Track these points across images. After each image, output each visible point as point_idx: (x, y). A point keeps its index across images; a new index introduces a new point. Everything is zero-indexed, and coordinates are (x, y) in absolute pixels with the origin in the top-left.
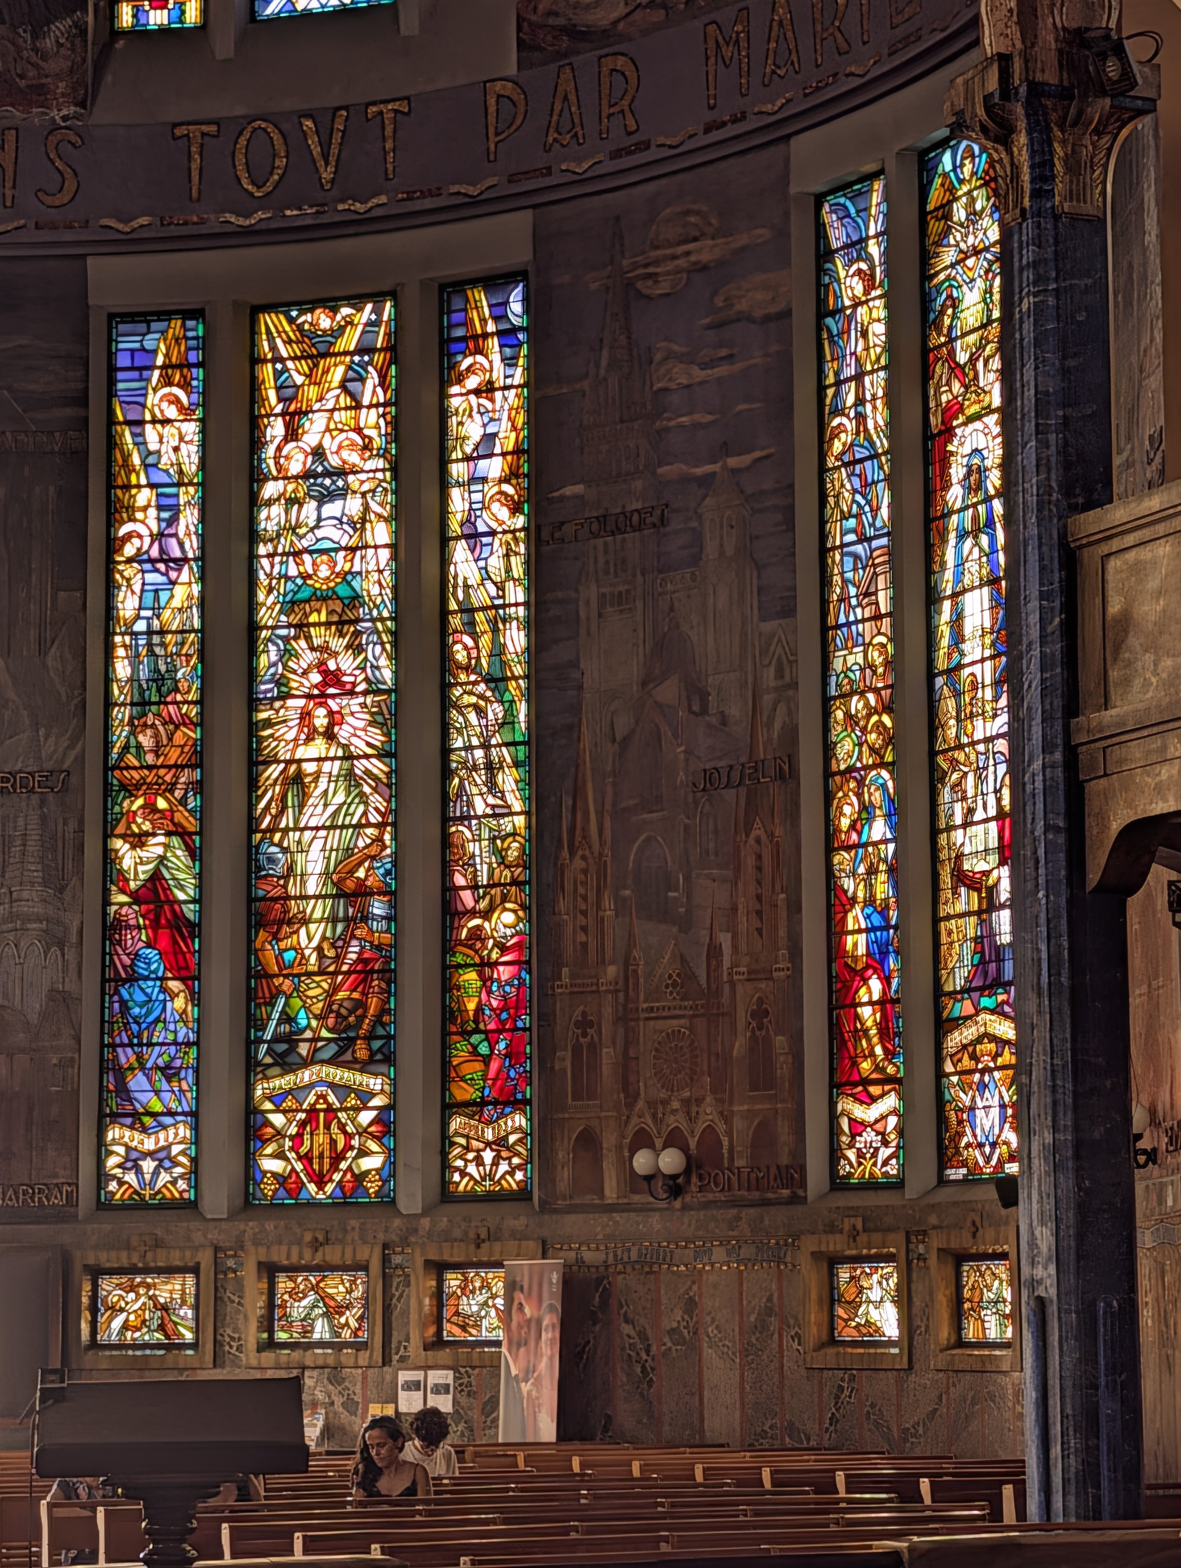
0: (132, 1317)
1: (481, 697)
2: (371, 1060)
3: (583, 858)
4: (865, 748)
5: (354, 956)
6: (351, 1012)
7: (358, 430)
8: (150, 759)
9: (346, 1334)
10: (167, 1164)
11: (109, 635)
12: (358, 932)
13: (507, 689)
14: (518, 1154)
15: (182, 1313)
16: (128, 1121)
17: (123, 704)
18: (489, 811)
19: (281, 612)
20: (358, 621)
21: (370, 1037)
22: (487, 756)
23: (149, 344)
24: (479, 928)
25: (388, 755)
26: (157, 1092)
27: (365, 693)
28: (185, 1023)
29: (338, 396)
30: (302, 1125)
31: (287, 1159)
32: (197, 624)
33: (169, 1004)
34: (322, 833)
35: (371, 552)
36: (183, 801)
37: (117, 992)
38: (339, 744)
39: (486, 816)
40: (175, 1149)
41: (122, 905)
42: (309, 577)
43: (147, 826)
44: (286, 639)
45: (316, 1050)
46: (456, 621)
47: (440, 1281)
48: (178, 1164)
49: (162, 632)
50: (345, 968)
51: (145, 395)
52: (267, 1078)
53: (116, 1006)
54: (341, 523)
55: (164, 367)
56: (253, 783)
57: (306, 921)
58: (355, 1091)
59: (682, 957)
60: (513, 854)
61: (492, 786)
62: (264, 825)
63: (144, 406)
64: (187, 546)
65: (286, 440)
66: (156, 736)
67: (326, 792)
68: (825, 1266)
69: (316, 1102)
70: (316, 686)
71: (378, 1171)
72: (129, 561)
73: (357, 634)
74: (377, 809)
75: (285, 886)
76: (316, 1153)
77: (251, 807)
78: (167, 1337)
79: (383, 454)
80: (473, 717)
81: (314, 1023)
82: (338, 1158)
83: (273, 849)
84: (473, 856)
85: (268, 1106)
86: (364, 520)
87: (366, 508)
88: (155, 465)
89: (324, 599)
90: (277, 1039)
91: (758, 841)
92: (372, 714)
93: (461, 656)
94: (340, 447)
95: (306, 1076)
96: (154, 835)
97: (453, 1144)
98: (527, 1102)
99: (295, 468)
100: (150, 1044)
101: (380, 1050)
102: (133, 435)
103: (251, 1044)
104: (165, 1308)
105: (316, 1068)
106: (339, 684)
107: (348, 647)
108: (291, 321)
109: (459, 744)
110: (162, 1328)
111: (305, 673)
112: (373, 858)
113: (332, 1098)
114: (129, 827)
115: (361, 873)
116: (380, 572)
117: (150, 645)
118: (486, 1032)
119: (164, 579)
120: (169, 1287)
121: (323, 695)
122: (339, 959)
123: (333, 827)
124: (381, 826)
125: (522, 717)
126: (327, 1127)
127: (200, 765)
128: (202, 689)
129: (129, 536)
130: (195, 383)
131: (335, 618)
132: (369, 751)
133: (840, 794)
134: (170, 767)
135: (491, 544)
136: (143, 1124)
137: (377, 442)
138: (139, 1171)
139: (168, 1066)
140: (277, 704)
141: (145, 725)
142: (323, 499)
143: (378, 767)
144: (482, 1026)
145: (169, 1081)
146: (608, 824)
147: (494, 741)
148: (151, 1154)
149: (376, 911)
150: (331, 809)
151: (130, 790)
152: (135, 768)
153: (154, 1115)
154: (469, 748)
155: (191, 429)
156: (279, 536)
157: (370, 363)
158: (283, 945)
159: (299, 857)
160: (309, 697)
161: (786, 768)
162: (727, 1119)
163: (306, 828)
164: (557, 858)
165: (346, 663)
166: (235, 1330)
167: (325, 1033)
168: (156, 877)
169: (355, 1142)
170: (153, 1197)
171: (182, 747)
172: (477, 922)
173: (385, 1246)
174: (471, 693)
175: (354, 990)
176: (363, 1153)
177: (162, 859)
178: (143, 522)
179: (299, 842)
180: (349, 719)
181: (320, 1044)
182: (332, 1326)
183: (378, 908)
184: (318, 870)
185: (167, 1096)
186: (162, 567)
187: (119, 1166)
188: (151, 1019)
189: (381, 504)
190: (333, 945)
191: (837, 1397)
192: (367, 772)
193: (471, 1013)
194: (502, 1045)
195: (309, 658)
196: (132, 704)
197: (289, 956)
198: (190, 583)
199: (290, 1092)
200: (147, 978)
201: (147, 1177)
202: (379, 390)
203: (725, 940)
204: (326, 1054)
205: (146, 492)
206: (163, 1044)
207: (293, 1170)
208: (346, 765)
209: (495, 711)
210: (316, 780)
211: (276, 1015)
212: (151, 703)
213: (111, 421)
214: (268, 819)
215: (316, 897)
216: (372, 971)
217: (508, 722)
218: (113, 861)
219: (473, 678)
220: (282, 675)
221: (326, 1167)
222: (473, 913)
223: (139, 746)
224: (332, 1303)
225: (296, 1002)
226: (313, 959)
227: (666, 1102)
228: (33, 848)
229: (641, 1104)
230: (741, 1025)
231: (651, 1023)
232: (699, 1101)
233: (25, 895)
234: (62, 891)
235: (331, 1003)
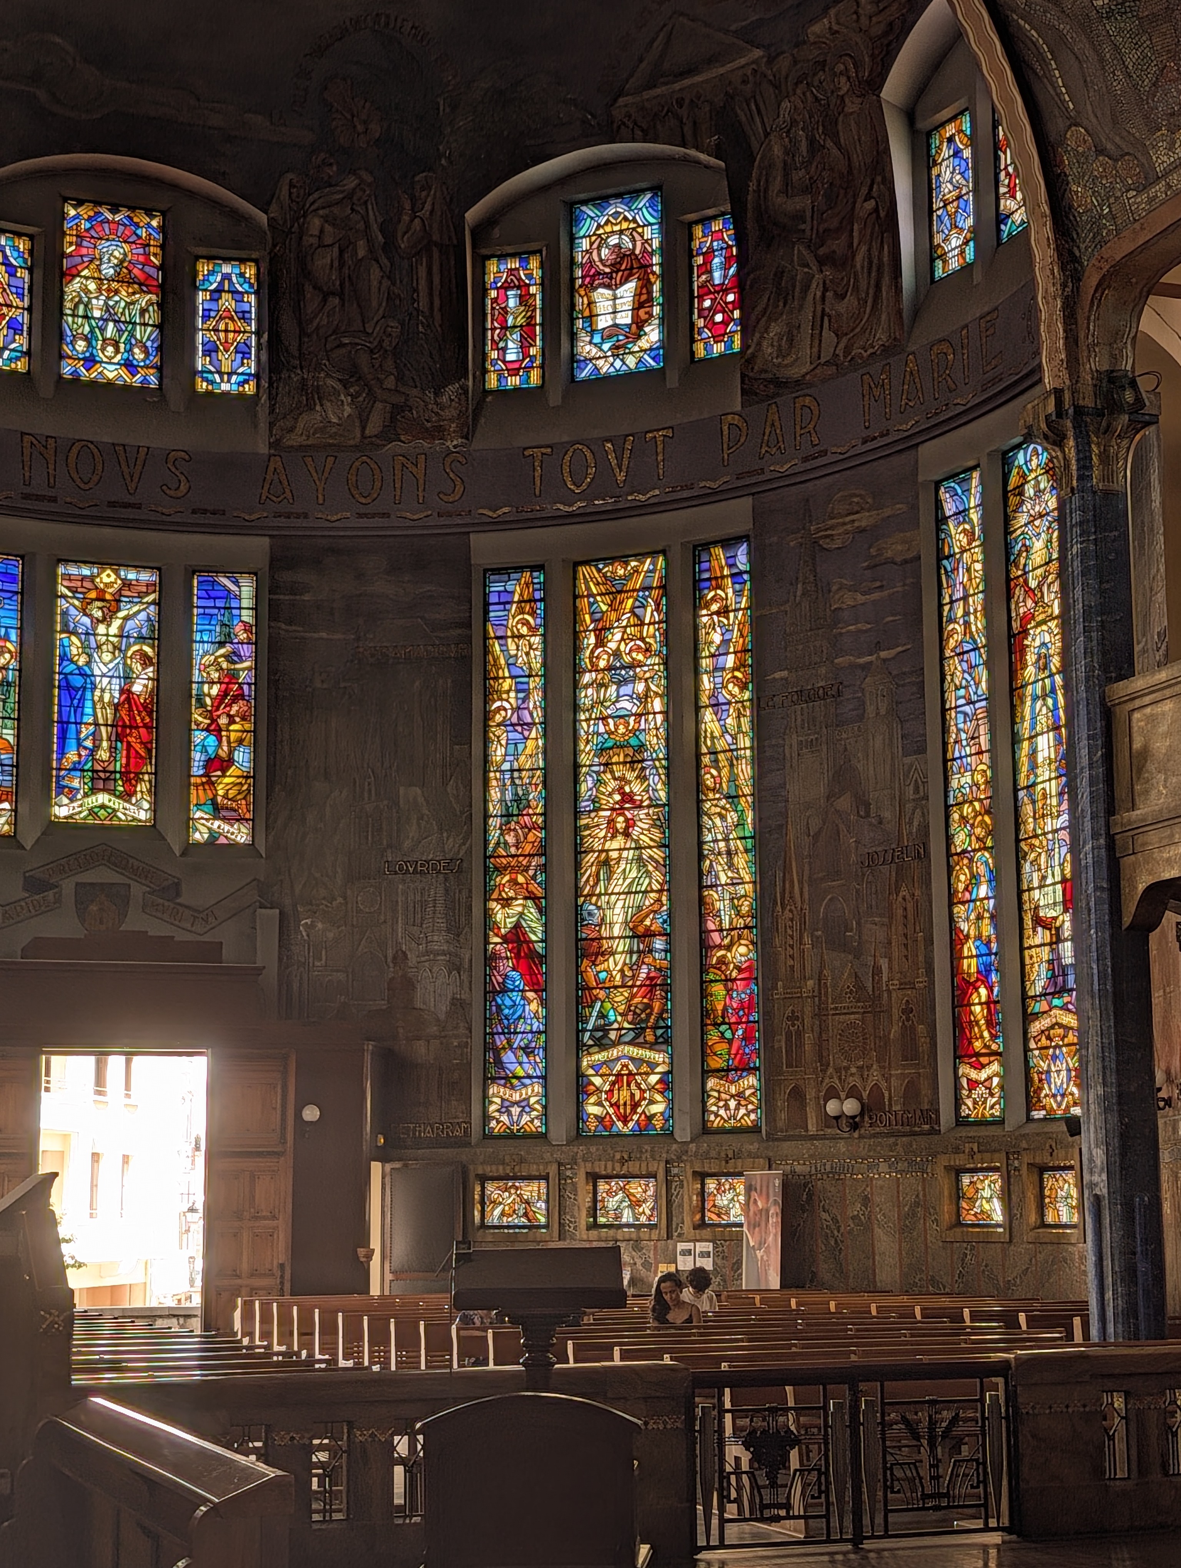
0: (507, 1208)
1: (723, 808)
2: (656, 1043)
3: (791, 911)
4: (973, 838)
5: (644, 976)
6: (643, 1011)
7: (642, 639)
8: (513, 850)
9: (643, 1219)
10: (527, 1109)
11: (486, 772)
12: (646, 960)
13: (739, 803)
14: (752, 1103)
15: (538, 1205)
16: (503, 1082)
17: (496, 816)
18: (729, 881)
19: (594, 756)
20: (643, 761)
21: (655, 1028)
22: (728, 846)
23: (509, 588)
24: (724, 956)
25: (664, 846)
26: (520, 1064)
27: (649, 807)
28: (538, 1019)
29: (629, 618)
30: (613, 1084)
31: (603, 1106)
32: (541, 764)
33: (527, 1007)
34: (623, 897)
35: (651, 717)
36: (534, 878)
37: (494, 1000)
38: (632, 839)
39: (727, 884)
40: (533, 1100)
41: (496, 944)
42: (612, 733)
43: (511, 894)
44: (598, 773)
45: (621, 1036)
46: (706, 760)
47: (703, 1185)
48: (534, 1110)
49: (520, 770)
50: (638, 983)
51: (507, 620)
52: (590, 1054)
53: (494, 1008)
54: (631, 697)
55: (519, 602)
56: (577, 866)
57: (613, 954)
58: (645, 1061)
59: (856, 974)
60: (745, 909)
61: (731, 865)
62: (585, 892)
63: (506, 627)
64: (535, 715)
65: (597, 646)
66: (517, 836)
67: (624, 870)
68: (953, 1175)
69: (622, 1069)
70: (617, 803)
71: (662, 1114)
72: (499, 725)
73: (643, 769)
74: (657, 881)
75: (599, 931)
76: (622, 1102)
77: (577, 880)
78: (529, 1221)
79: (658, 654)
80: (718, 821)
81: (619, 1018)
82: (635, 1106)
83: (592, 907)
84: (719, 910)
85: (591, 1072)
86: (646, 696)
87: (648, 689)
88: (514, 664)
89: (622, 747)
90: (596, 1029)
91: (904, 899)
92: (653, 820)
93: (710, 783)
94: (631, 650)
95: (615, 1053)
96: (516, 899)
97: (709, 1096)
98: (758, 1069)
99: (602, 664)
100: (515, 1033)
102: (500, 645)
104: (527, 1202)
105: (621, 1048)
106: (632, 801)
107: (637, 778)
108: (599, 571)
109: (709, 838)
110: (526, 1215)
111: (610, 795)
112: (655, 912)
113: (631, 1067)
114: (500, 894)
115: (647, 922)
116: (657, 729)
117: (512, 778)
118: (729, 1024)
119: (521, 736)
120: (530, 1188)
121: (622, 808)
122: (634, 977)
123: (629, 893)
124: (660, 891)
125: (749, 820)
126: (629, 1085)
127: (545, 855)
128: (545, 806)
129: (499, 709)
130: (538, 611)
131: (629, 759)
132: (652, 844)
133: (958, 868)
134: (525, 856)
135: (728, 710)
136: (511, 1084)
137: (655, 647)
138: (510, 1114)
139: (527, 1047)
140: (593, 815)
141: (510, 829)
142: (619, 684)
143: (658, 854)
144: (727, 1020)
145: (528, 1057)
146: (806, 889)
147: (731, 837)
148: (517, 1103)
149: (658, 946)
150: (628, 881)
151: (500, 870)
152: (504, 857)
153: (519, 1078)
154: (716, 841)
155: (536, 640)
156: (593, 707)
157: (649, 596)
158: (598, 968)
159: (608, 913)
160: (613, 809)
161: (922, 851)
162: (888, 1080)
163: (612, 893)
164: (773, 911)
165: (637, 788)
166: (573, 1216)
168: (517, 926)
169: (647, 1095)
170: (518, 1130)
171: (533, 842)
172: (721, 953)
173: (667, 1162)
174: (716, 806)
175: (644, 997)
176: (652, 1102)
177: (521, 914)
178: (507, 701)
179: (608, 903)
180: (639, 824)
181: (623, 1032)
182: (634, 1214)
183: (659, 944)
184: (620, 920)
185: (526, 1066)
186: (519, 728)
187: (498, 1111)
188: (515, 1016)
189: (657, 686)
190: (631, 969)
191: (963, 1260)
192: (651, 857)
193: (720, 1012)
194: (740, 1032)
195: (613, 784)
196: (502, 816)
197: (603, 975)
198: (537, 739)
199: (605, 1063)
200: (512, 991)
201: (515, 1118)
202: (655, 613)
203: (883, 963)
204: (627, 1039)
205: (509, 681)
206: (523, 1033)
207: (608, 1113)
208: (637, 853)
209: (732, 817)
210: (618, 863)
211: (595, 1014)
212: (513, 815)
213: (486, 637)
214: (588, 888)
215: (620, 938)
216: (656, 985)
217: (740, 824)
218: (490, 916)
219: (717, 796)
220: (596, 796)
221: (628, 1111)
222: (720, 947)
223: (506, 843)
224: (634, 1199)
225: (608, 1005)
226: (618, 977)
227: (847, 1069)
228: (440, 908)
229: (830, 1070)
230: (895, 1017)
231: (837, 1017)
232: (869, 1068)
233: (436, 938)
234: (458, 936)
235: (630, 1006)
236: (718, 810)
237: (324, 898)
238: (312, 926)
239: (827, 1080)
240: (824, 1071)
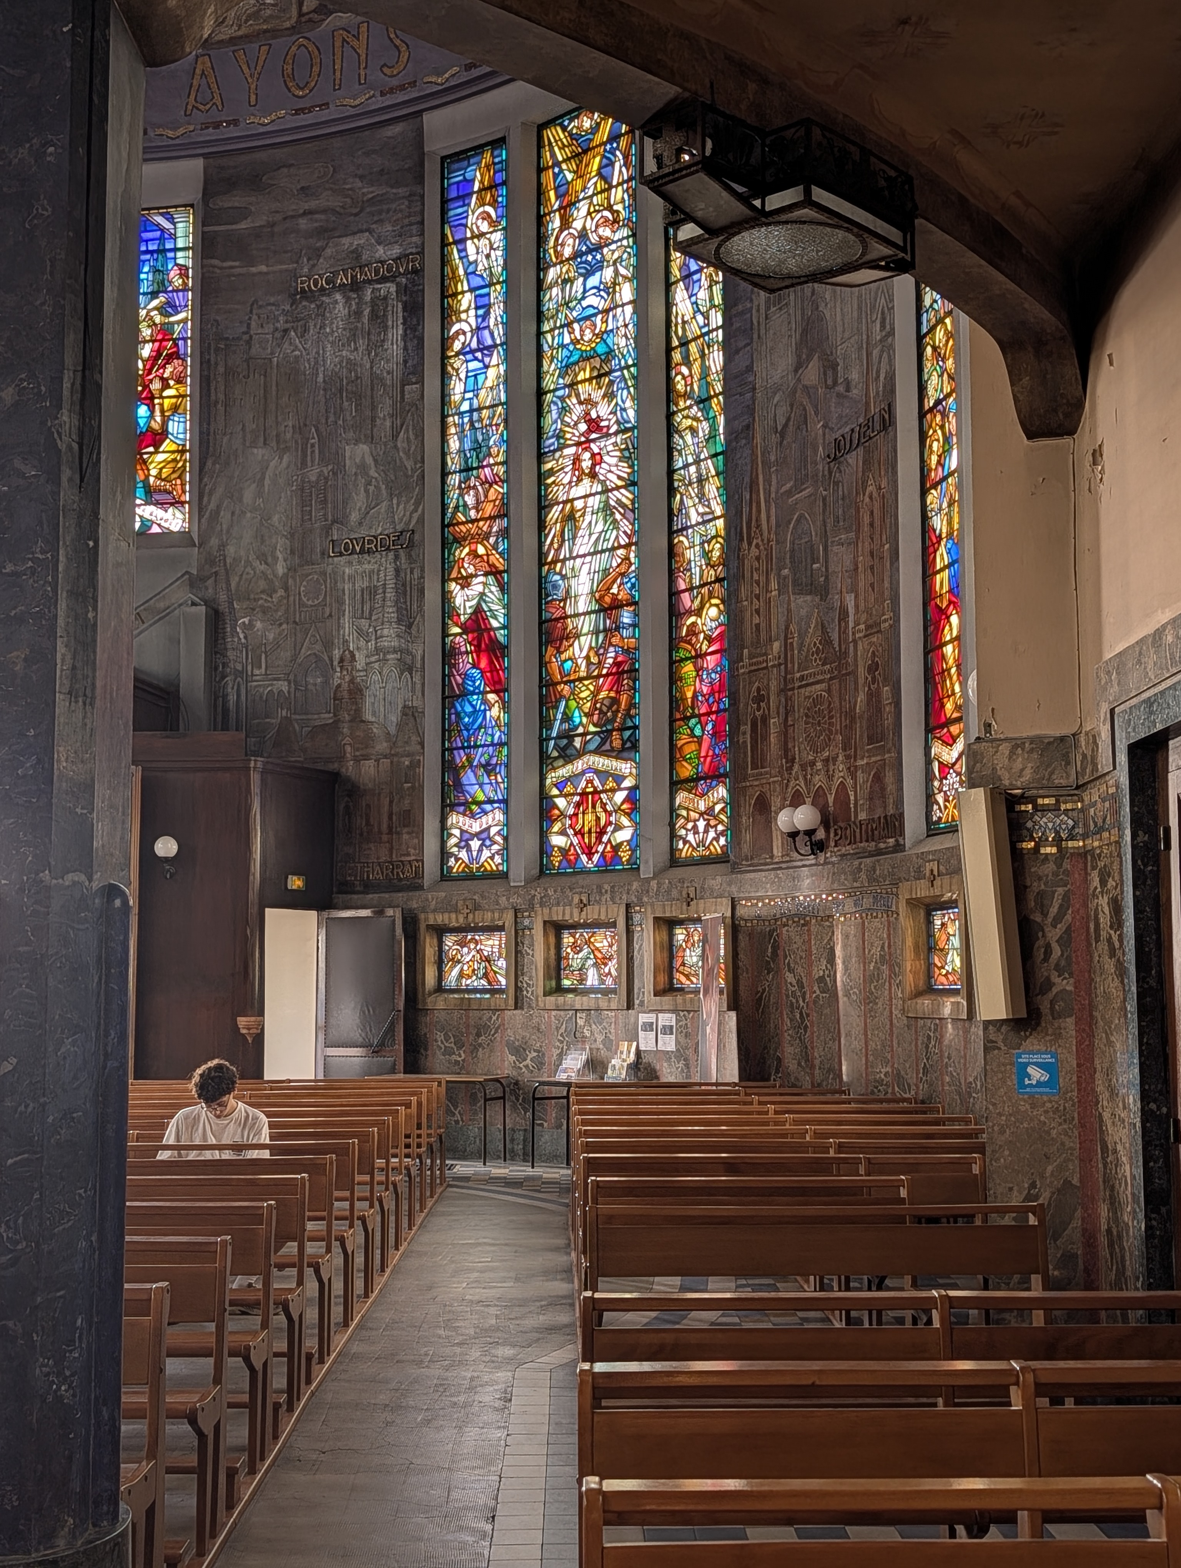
0: (465, 967)
1: (695, 419)
2: (623, 749)
3: (757, 546)
5: (610, 661)
6: (609, 708)
7: (610, 208)
8: (473, 514)
9: (609, 981)
10: (488, 843)
11: (444, 417)
12: (613, 640)
13: (711, 407)
14: (721, 822)
15: (500, 964)
16: (462, 809)
17: (455, 472)
18: (700, 520)
19: (559, 376)
20: (612, 371)
21: (622, 729)
22: (698, 470)
23: (469, 176)
24: (694, 624)
25: (634, 484)
26: (481, 785)
27: (616, 433)
28: (499, 727)
29: (596, 183)
30: (578, 805)
31: (568, 836)
32: (503, 398)
33: (488, 713)
34: (588, 559)
35: (619, 310)
36: (495, 547)
37: (454, 706)
38: (599, 480)
39: (698, 524)
40: (493, 830)
41: (455, 635)
42: (578, 342)
43: (471, 570)
44: (562, 399)
45: (586, 743)
46: (677, 356)
47: (671, 936)
48: (495, 843)
49: (480, 409)
50: (604, 671)
51: (467, 217)
52: (554, 769)
53: (453, 717)
54: (599, 290)
55: (480, 190)
56: (542, 526)
57: (578, 636)
58: (612, 775)
59: (823, 625)
60: (716, 554)
61: (702, 496)
62: (549, 559)
63: (466, 226)
64: (496, 334)
65: (561, 230)
66: (477, 495)
67: (590, 523)
68: (923, 914)
69: (586, 787)
70: (582, 435)
71: (628, 842)
72: (457, 354)
73: (611, 383)
74: (625, 532)
75: (564, 608)
76: (586, 829)
77: (541, 544)
78: (490, 983)
79: (627, 224)
80: (688, 438)
81: (584, 720)
82: (601, 833)
83: (557, 577)
84: (690, 561)
85: (555, 792)
86: (615, 284)
87: (616, 272)
88: (474, 273)
89: (588, 359)
90: (559, 737)
91: (871, 497)
92: (621, 450)
93: (680, 387)
94: (597, 226)
95: (579, 765)
96: (476, 576)
97: (678, 816)
98: (725, 775)
99: (567, 252)
100: (476, 747)
101: (628, 739)
102: (459, 251)
103: (543, 741)
104: (488, 960)
105: (586, 758)
106: (599, 429)
107: (604, 397)
108: (564, 129)
109: (680, 464)
110: (486, 975)
111: (576, 424)
112: (623, 575)
113: (597, 783)
114: (459, 572)
115: (615, 590)
116: (626, 326)
117: (471, 422)
118: (699, 716)
119: (481, 365)
120: (490, 942)
121: (589, 441)
122: (600, 664)
123: (595, 553)
124: (627, 546)
125: (721, 430)
126: (594, 807)
127: (505, 515)
128: (506, 452)
129: (457, 333)
130: (500, 199)
131: (595, 374)
132: (620, 483)
133: (930, 432)
134: (485, 519)
135: (700, 280)
136: (471, 811)
137: (623, 214)
138: (469, 849)
139: (488, 764)
140: (557, 455)
141: (469, 487)
142: (587, 275)
143: (625, 496)
144: (696, 711)
145: (489, 776)
146: (773, 511)
147: (702, 457)
148: (477, 835)
149: (626, 620)
150: (594, 537)
151: (459, 541)
152: (463, 523)
153: (479, 803)
154: (686, 466)
155: (497, 237)
156: (558, 311)
157: (617, 148)
158: (563, 657)
159: (573, 582)
160: (578, 444)
161: (887, 417)
162: (853, 776)
163: (578, 556)
164: (739, 550)
165: (603, 410)
166: (531, 978)
167: (592, 729)
168: (478, 611)
169: (612, 819)
170: (478, 869)
171: (494, 501)
172: (693, 619)
173: (628, 906)
174: (687, 417)
175: (610, 690)
176: (619, 827)
177: (482, 594)
178: (466, 321)
179: (573, 569)
180: (606, 458)
181: (588, 737)
182: (600, 975)
183: (626, 617)
184: (585, 592)
185: (487, 788)
186: (479, 355)
187: (456, 845)
188: (475, 726)
189: (626, 268)
190: (597, 654)
192: (619, 501)
193: (689, 701)
194: (709, 727)
195: (578, 410)
196: (461, 471)
197: (568, 665)
198: (498, 365)
199: (568, 779)
200: (473, 693)
201: (475, 854)
202: (624, 169)
203: (850, 601)
204: (592, 746)
205: (468, 296)
206: (484, 746)
207: (572, 844)
208: (604, 498)
209: (704, 428)
210: (583, 515)
211: (559, 716)
212: (472, 469)
213: (444, 244)
214: (552, 552)
215: (584, 614)
216: (623, 672)
217: (712, 437)
218: (449, 600)
219: (688, 402)
220: (561, 430)
221: (593, 840)
222: (690, 613)
224: (599, 955)
225: (573, 704)
226: (583, 667)
227: (813, 764)
228: (390, 595)
229: (796, 767)
230: (861, 681)
231: (803, 690)
232: (835, 759)
233: (386, 632)
234: (410, 626)
235: (596, 702)
236: (689, 422)
237: (262, 592)
238: (251, 625)
239: (792, 784)
240: (790, 769)
